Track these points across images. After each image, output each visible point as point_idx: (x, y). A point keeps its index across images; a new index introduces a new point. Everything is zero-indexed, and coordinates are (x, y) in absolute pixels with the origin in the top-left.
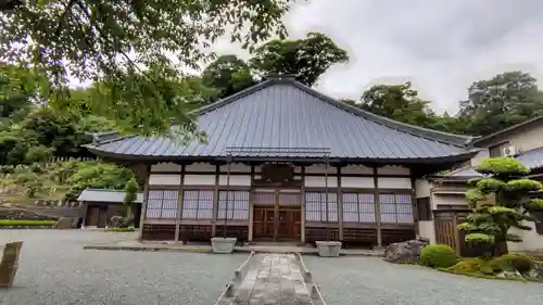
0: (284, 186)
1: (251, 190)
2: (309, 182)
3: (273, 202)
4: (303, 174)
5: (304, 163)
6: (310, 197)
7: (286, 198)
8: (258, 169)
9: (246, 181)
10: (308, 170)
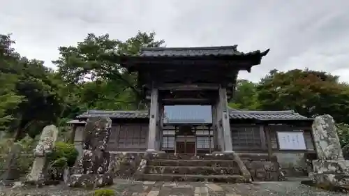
0: (188, 135)
1: (176, 136)
2: (198, 133)
3: (184, 141)
4: (196, 130)
5: (196, 125)
6: (199, 139)
7: (189, 139)
8: (178, 128)
9: (173, 133)
10: (198, 128)
